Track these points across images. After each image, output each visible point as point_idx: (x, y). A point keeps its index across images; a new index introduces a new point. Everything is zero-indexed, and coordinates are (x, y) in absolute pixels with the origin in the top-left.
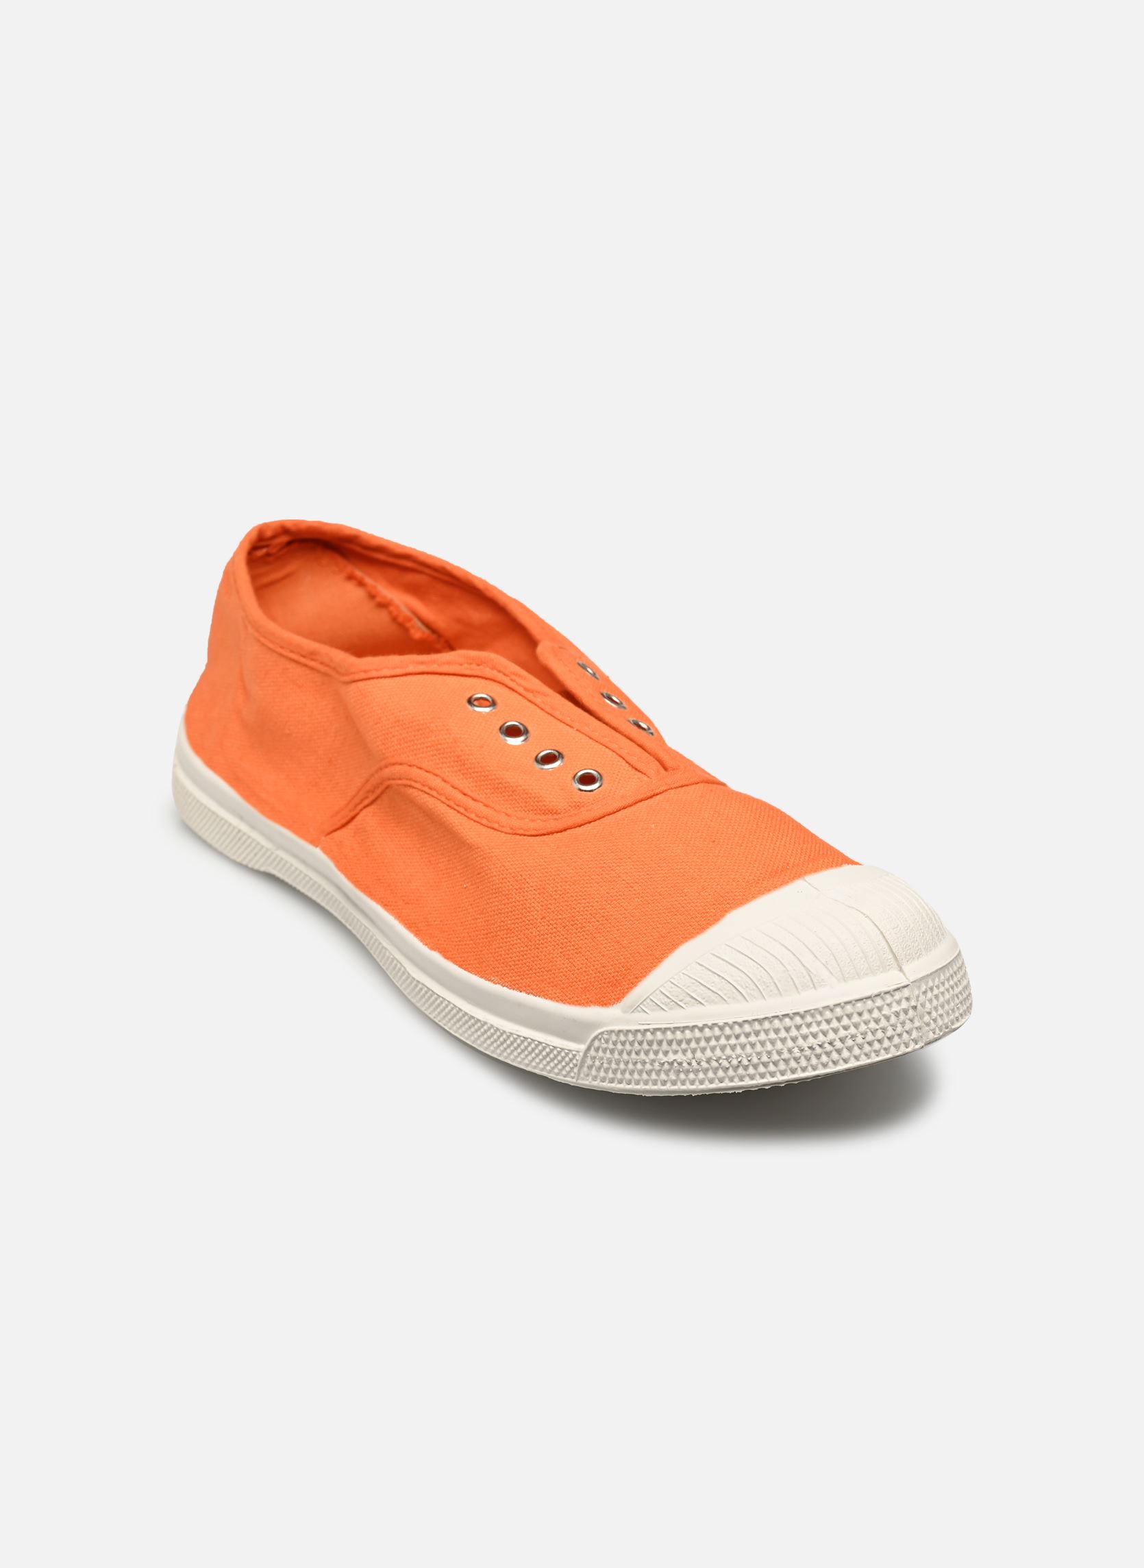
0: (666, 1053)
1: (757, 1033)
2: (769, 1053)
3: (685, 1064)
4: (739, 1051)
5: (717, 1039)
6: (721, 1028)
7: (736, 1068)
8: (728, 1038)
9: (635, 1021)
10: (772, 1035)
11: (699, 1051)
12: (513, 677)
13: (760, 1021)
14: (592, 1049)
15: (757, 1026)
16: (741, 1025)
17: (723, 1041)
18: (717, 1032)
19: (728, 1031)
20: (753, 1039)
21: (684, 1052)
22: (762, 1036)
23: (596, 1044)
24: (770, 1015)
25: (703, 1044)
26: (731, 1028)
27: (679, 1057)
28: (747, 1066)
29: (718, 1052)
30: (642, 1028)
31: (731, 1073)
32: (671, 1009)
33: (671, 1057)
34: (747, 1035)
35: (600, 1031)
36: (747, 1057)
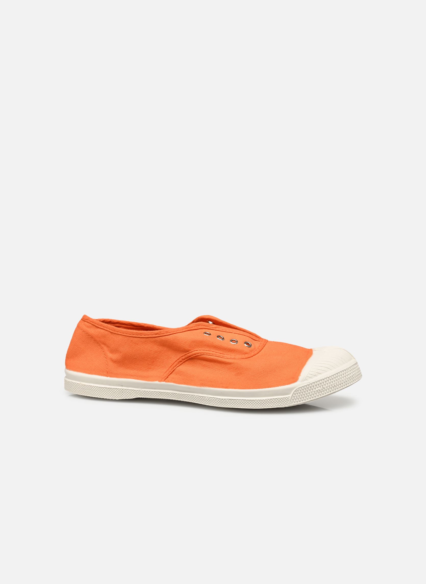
0: (315, 389)
1: (337, 377)
2: (341, 381)
3: (321, 390)
4: (334, 382)
5: (328, 381)
6: (329, 378)
7: (334, 387)
8: (331, 380)
9: (306, 383)
10: (340, 377)
11: (324, 385)
12: (208, 326)
13: (337, 374)
14: (294, 394)
15: (337, 375)
16: (333, 376)
17: (330, 381)
18: (328, 379)
19: (330, 378)
20: (336, 378)
21: (320, 387)
22: (338, 377)
23: (295, 392)
24: (339, 372)
25: (325, 383)
26: (331, 377)
27: (319, 388)
28: (336, 386)
29: (329, 384)
30: (308, 384)
31: (333, 389)
32: (314, 377)
33: (317, 389)
34: (335, 378)
35: (296, 388)
36: (336, 383)
